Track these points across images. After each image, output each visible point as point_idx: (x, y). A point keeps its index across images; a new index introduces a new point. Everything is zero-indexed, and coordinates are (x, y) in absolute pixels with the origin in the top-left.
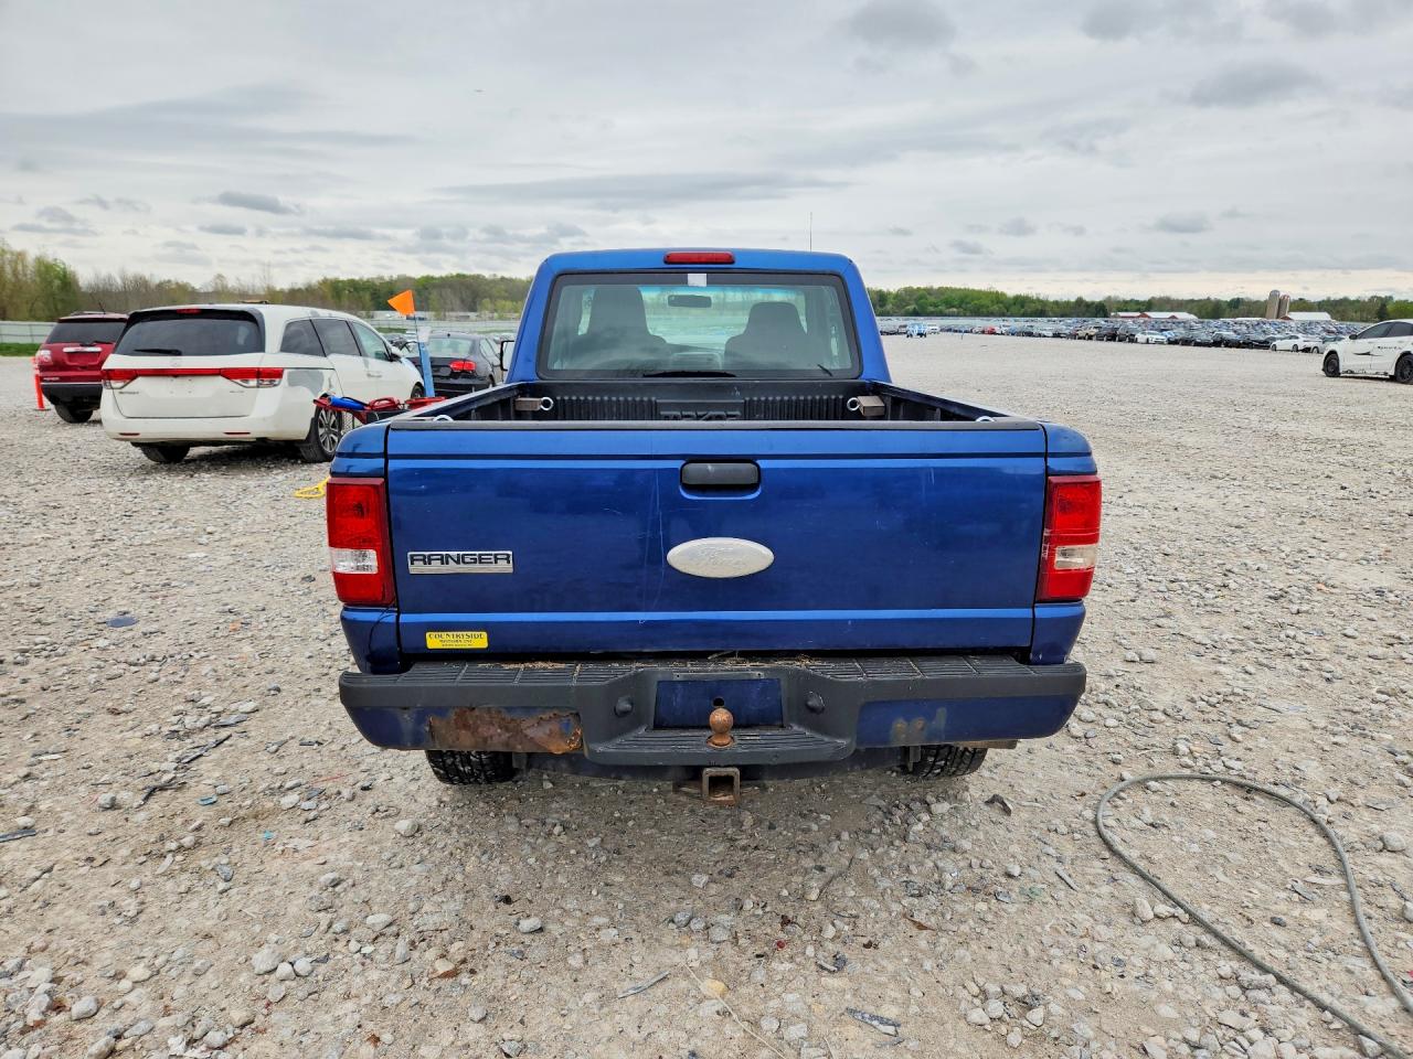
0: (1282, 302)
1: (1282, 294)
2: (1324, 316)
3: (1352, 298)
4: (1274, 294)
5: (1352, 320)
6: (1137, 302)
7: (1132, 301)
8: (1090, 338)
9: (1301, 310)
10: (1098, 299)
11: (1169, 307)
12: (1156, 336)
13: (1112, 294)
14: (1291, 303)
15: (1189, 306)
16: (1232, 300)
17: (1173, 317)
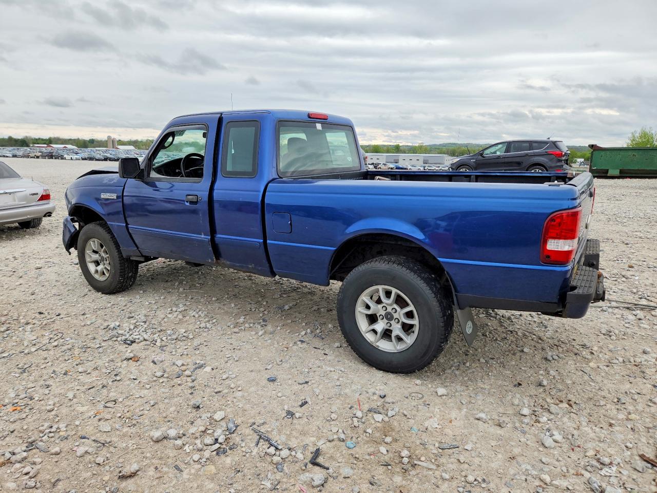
0: (113, 141)
1: (112, 138)
2: (131, 148)
3: (140, 140)
4: (109, 137)
5: (143, 149)
6: (42, 140)
7: (39, 139)
8: (38, 157)
9: (122, 145)
10: (20, 137)
11: (60, 142)
12: (75, 157)
13: (28, 135)
14: (118, 141)
15: (70, 142)
16: (90, 140)
17: (65, 147)
